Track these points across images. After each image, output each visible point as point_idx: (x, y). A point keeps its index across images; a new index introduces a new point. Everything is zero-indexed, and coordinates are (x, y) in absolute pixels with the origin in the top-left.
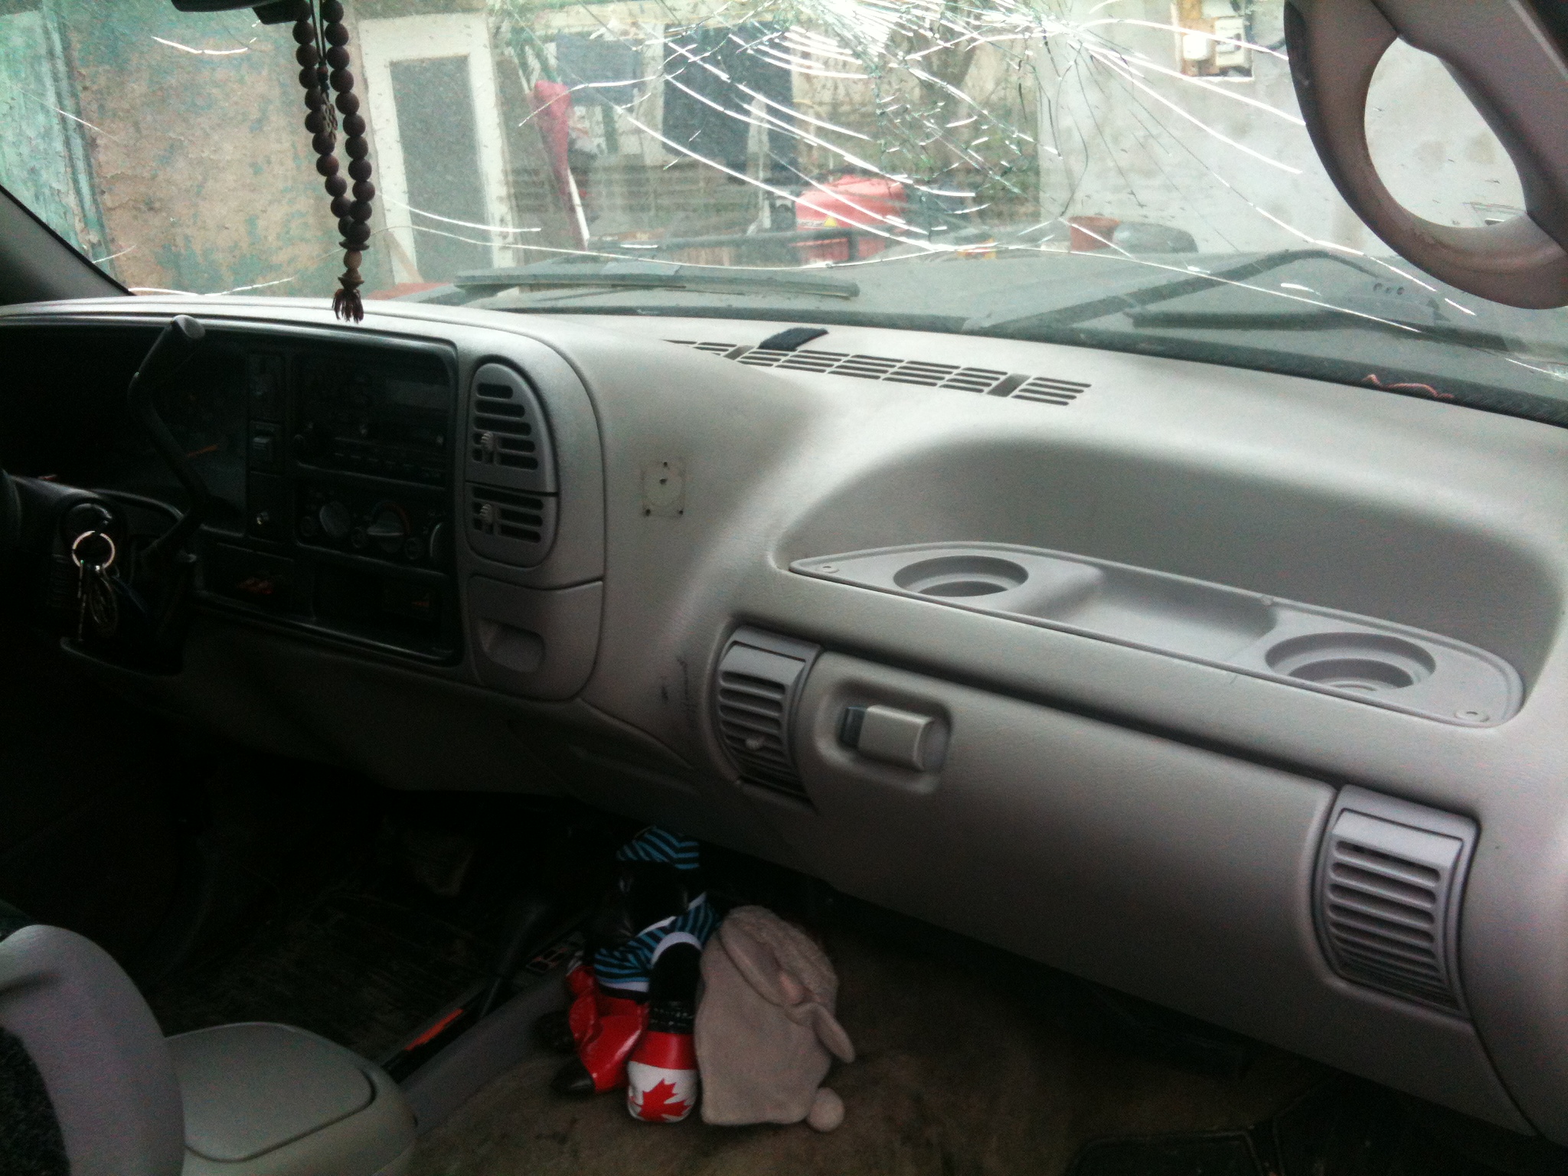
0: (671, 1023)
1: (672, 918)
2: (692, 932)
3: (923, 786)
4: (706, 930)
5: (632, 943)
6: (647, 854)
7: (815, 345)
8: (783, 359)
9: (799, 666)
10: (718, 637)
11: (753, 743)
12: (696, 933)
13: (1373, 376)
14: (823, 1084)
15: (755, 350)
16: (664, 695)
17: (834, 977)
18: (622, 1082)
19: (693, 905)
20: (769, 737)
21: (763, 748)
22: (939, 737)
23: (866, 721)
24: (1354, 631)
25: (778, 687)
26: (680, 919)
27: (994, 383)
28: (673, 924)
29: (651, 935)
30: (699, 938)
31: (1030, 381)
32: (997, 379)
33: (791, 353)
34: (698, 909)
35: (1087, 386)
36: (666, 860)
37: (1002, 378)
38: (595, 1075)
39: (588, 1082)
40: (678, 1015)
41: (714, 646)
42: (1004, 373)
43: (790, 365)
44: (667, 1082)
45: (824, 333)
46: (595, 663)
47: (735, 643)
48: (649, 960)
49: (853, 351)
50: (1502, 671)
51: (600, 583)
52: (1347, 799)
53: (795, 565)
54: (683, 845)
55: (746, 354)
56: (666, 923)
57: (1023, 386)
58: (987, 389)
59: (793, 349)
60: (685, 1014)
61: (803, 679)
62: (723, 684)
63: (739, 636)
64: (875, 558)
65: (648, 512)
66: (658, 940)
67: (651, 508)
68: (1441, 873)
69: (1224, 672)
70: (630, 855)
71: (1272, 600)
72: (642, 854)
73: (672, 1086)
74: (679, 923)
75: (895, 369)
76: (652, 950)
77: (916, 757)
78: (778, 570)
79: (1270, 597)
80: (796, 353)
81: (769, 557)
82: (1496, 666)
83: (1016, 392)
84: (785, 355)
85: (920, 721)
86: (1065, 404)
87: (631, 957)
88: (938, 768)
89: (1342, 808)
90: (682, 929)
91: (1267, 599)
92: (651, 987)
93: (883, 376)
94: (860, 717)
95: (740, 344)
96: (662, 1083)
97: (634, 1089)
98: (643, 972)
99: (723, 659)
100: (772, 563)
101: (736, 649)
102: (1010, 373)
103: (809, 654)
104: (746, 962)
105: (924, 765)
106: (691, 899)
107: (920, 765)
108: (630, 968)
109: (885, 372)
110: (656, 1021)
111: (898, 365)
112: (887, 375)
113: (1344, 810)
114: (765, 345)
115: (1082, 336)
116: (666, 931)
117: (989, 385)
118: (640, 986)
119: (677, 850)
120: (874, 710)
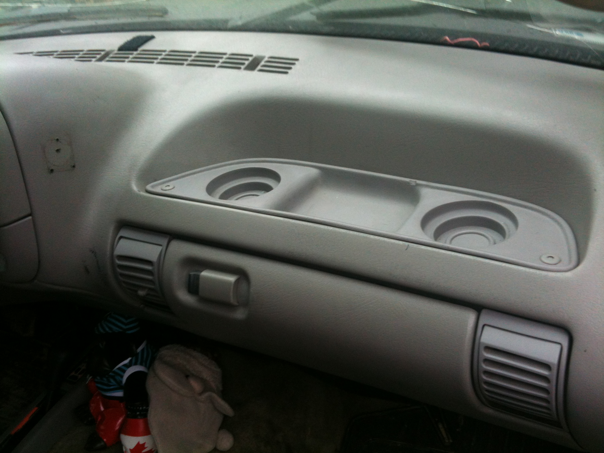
0: (138, 413)
1: (129, 359)
2: (141, 364)
3: (240, 314)
4: (148, 362)
5: (111, 374)
6: (110, 328)
7: (148, 46)
8: (131, 56)
9: (159, 249)
10: (111, 234)
11: (141, 293)
12: (144, 364)
13: (447, 38)
14: (221, 428)
15: (116, 52)
16: (87, 270)
17: (219, 370)
18: (119, 444)
19: (139, 350)
20: (150, 289)
21: (147, 295)
22: (243, 286)
23: (200, 280)
24: (467, 200)
25: (149, 262)
26: (134, 358)
27: (247, 63)
28: (131, 361)
29: (119, 369)
30: (145, 366)
31: (266, 59)
32: (247, 60)
33: (135, 53)
34: (143, 350)
35: (297, 60)
36: (120, 330)
37: (251, 59)
38: (105, 440)
39: (102, 444)
40: (141, 408)
41: (109, 241)
42: (251, 56)
43: (136, 60)
44: (141, 443)
45: (152, 37)
46: (39, 262)
47: (121, 237)
48: (121, 382)
49: (168, 48)
50: (559, 224)
51: (30, 218)
52: (485, 318)
53: (149, 187)
54: (129, 321)
55: (111, 55)
56: (126, 362)
57: (263, 63)
58: (243, 67)
59: (136, 50)
60: (144, 408)
61: (162, 256)
62: (118, 262)
63: (122, 233)
64: (195, 175)
65: (52, 171)
66: (124, 371)
67: (53, 168)
68: (551, 366)
69: (401, 243)
70: (102, 331)
71: (415, 182)
72: (107, 329)
73: (144, 444)
74: (134, 361)
75: (192, 58)
76: (122, 377)
77: (233, 300)
78: (138, 192)
79: (415, 180)
80: (138, 52)
81: (132, 185)
82: (553, 219)
83: (259, 67)
84: (132, 54)
85: (231, 279)
86: (286, 73)
87: (112, 380)
88: (246, 303)
89: (483, 324)
90: (136, 364)
91: (413, 181)
92: (125, 394)
93: (186, 63)
94: (197, 277)
95: (107, 49)
96: (138, 443)
97: (125, 448)
98: (120, 387)
99: (116, 248)
100: (135, 188)
101: (122, 242)
102: (255, 54)
103: (164, 241)
104: (169, 380)
105: (238, 302)
106: (137, 347)
107: (235, 303)
108: (113, 385)
109: (186, 60)
110: (130, 413)
111: (193, 55)
112: (188, 62)
113: (484, 326)
114: (121, 49)
115: (290, 27)
116: (128, 366)
117: (243, 64)
118: (119, 394)
119: (126, 324)
120: (206, 274)
